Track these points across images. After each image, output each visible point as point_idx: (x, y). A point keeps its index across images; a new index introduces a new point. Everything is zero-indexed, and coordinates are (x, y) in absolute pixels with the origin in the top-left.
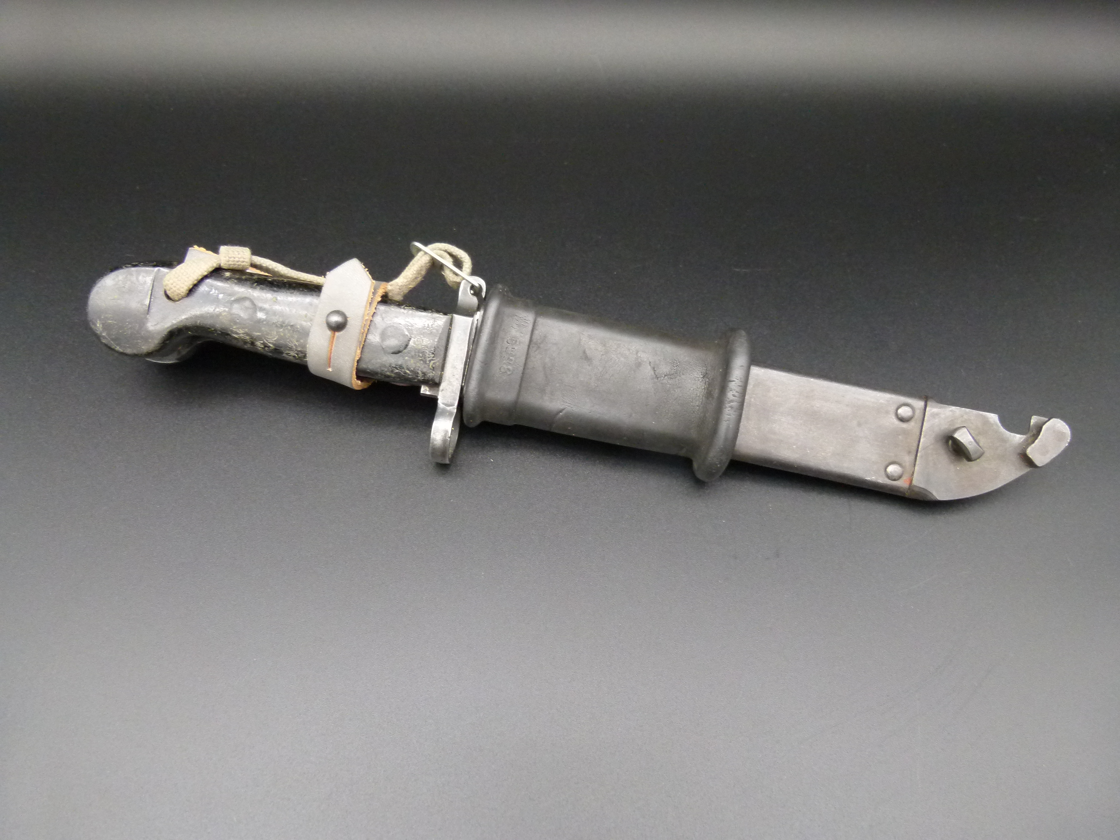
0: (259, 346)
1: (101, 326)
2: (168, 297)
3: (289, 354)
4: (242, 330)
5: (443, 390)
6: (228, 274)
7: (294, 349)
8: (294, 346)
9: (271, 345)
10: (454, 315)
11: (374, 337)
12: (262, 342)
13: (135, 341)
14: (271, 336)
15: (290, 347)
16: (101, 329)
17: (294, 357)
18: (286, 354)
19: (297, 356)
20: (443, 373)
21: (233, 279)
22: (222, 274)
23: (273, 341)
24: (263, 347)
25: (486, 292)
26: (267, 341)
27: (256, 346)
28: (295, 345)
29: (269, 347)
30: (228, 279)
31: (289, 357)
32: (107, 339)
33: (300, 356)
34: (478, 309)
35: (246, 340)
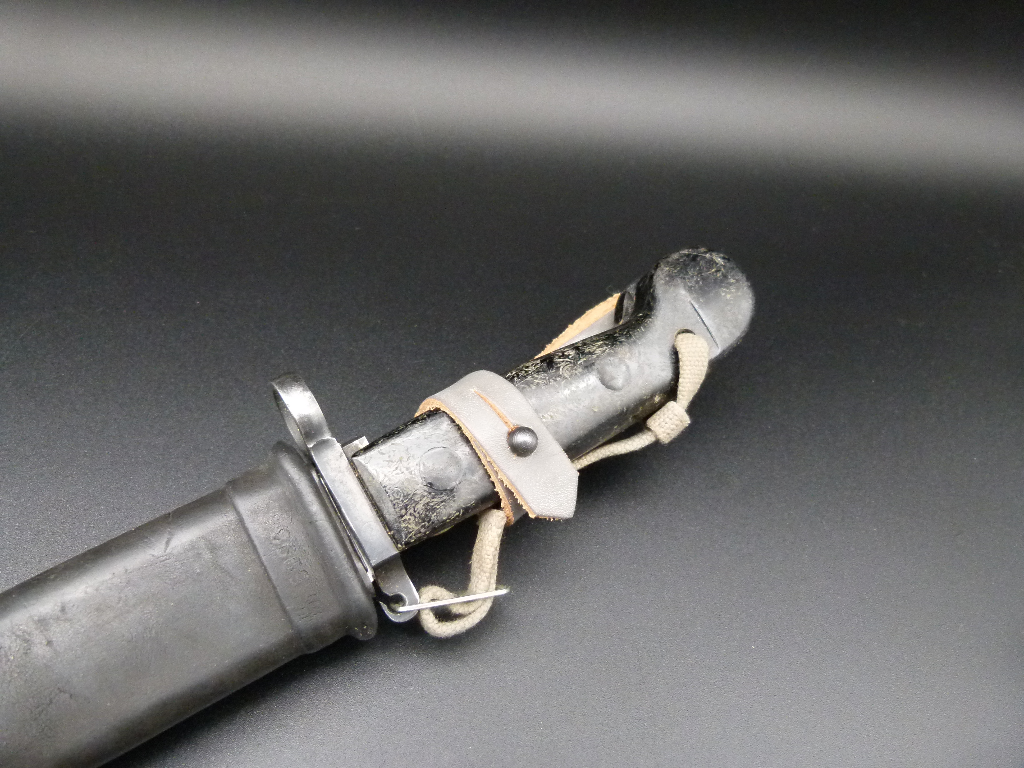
0: (569, 352)
1: (717, 261)
2: (687, 331)
3: (535, 366)
4: (598, 353)
5: (341, 456)
6: (657, 399)
7: (534, 374)
8: (537, 376)
9: (559, 360)
10: (398, 552)
11: (464, 453)
12: (570, 357)
13: (678, 269)
14: (567, 369)
15: (540, 373)
16: (714, 258)
17: (527, 367)
18: (538, 364)
19: (526, 370)
20: (357, 475)
21: (648, 397)
22: (661, 395)
23: (560, 366)
24: (565, 353)
25: (383, 611)
26: (567, 361)
27: (571, 349)
28: (537, 378)
29: (560, 358)
30: (652, 396)
31: (532, 363)
32: (702, 253)
33: (523, 372)
34: (375, 583)
35: (586, 347)
